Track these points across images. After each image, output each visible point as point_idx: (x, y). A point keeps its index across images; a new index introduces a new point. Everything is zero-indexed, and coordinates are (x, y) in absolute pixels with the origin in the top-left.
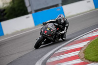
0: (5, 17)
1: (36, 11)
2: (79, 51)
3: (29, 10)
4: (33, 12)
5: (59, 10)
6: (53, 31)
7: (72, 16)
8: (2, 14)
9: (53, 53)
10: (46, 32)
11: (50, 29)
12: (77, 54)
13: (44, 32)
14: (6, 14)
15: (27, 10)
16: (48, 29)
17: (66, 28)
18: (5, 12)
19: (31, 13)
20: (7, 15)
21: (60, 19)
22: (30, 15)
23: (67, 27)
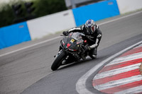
0: (33, 14)
1: (78, 5)
3: (68, 4)
4: (74, 6)
5: (111, 4)
6: (79, 44)
7: (131, 13)
8: (29, 9)
9: (103, 66)
10: (69, 45)
11: (75, 41)
13: (66, 45)
14: (34, 9)
15: (65, 4)
16: (72, 41)
17: (97, 40)
18: (32, 7)
19: (71, 8)
20: (36, 10)
21: (90, 27)
22: (70, 12)
23: (100, 38)
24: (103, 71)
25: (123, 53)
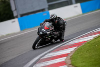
1: (22, 15)
2: (65, 58)
4: (19, 16)
12: (64, 60)
24: (40, 62)
25: (54, 50)
